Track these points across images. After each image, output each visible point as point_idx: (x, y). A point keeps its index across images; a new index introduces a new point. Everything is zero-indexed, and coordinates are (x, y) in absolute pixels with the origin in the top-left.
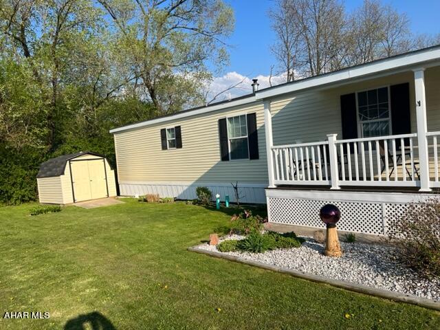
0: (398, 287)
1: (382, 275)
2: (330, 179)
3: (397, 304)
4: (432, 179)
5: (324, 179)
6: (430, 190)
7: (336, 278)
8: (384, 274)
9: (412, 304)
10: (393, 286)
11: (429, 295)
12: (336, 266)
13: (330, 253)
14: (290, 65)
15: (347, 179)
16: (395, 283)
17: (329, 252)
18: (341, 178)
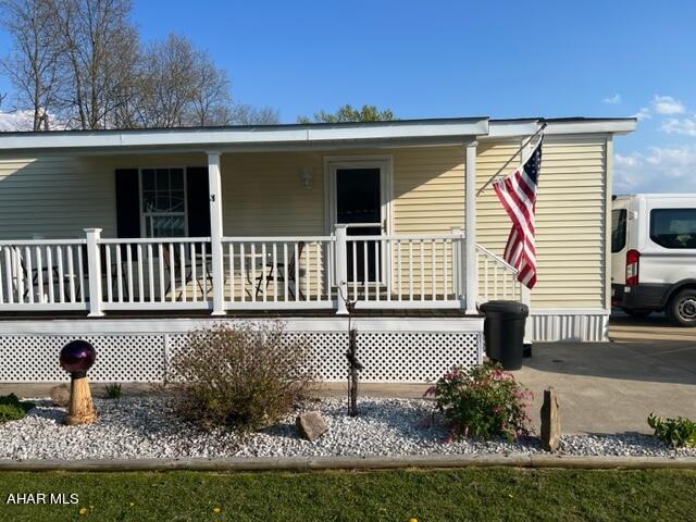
0: (168, 450)
1: (150, 439)
2: (87, 300)
3: (160, 475)
4: (227, 299)
5: (78, 300)
6: (224, 313)
7: (79, 457)
8: (153, 436)
9: (182, 469)
10: (162, 451)
11: (206, 452)
12: (82, 438)
13: (76, 419)
14: (41, 101)
15: (116, 299)
16: (166, 446)
17: (73, 419)
18: (105, 299)
